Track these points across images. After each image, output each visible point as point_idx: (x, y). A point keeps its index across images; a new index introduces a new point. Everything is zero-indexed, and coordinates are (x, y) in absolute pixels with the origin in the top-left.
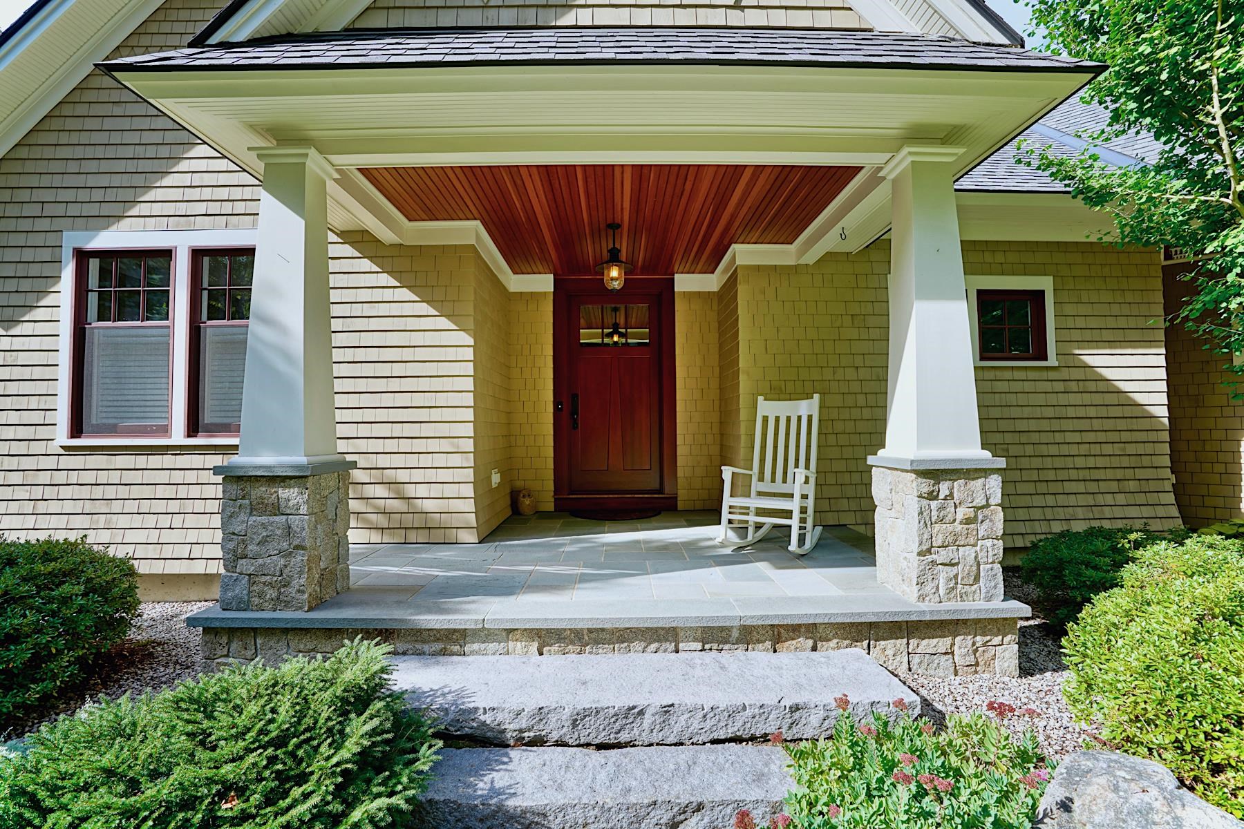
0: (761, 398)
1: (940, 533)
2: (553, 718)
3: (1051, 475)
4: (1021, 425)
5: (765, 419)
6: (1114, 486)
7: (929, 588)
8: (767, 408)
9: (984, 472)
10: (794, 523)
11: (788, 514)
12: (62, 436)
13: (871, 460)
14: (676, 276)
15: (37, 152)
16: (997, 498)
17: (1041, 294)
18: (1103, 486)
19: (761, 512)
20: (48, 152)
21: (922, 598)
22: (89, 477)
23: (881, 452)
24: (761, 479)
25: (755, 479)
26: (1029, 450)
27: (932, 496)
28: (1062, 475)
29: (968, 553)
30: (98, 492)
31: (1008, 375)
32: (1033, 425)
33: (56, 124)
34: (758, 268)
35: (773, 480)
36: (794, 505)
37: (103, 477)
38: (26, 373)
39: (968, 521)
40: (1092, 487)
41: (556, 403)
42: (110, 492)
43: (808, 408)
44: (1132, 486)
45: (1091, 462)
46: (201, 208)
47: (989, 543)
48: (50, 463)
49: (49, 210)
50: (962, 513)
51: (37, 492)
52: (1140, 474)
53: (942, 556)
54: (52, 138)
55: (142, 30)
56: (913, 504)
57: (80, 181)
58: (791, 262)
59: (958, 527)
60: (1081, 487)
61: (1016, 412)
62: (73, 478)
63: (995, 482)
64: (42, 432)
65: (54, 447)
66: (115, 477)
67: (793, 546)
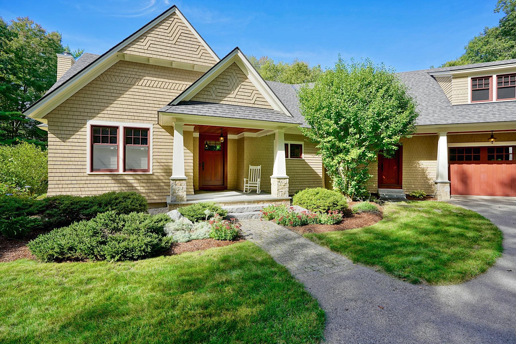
0: (250, 165)
1: (280, 187)
2: (234, 209)
3: (302, 181)
4: (297, 171)
5: (251, 169)
6: (313, 183)
7: (279, 195)
8: (251, 167)
9: (286, 178)
10: (258, 188)
11: (256, 187)
12: (88, 171)
13: (271, 177)
14: (228, 135)
15: (78, 99)
16: (288, 182)
17: (301, 145)
18: (311, 183)
19: (250, 186)
20: (82, 99)
21: (278, 197)
22: (96, 182)
23: (272, 176)
24: (250, 181)
25: (249, 181)
26: (298, 176)
27: (279, 182)
28: (304, 181)
29: (284, 190)
30: (99, 185)
31: (295, 161)
32: (299, 171)
33: (84, 92)
34: (249, 137)
35: (252, 181)
36: (257, 185)
37: (100, 182)
38: (77, 155)
39: (284, 185)
40: (309, 183)
41: (199, 164)
42: (102, 185)
43: (259, 167)
44: (316, 183)
45: (309, 178)
46: (126, 117)
47: (287, 189)
48: (85, 178)
49: (82, 114)
50: (283, 184)
51: (81, 186)
52: (317, 180)
53: (280, 190)
54: (83, 95)
55: (108, 70)
56: (277, 183)
57: (91, 107)
58: (255, 136)
59: (283, 186)
60: (307, 183)
61: (296, 168)
62: (92, 182)
63: (288, 180)
64: (82, 171)
65: (86, 174)
66: (104, 182)
67: (257, 192)
